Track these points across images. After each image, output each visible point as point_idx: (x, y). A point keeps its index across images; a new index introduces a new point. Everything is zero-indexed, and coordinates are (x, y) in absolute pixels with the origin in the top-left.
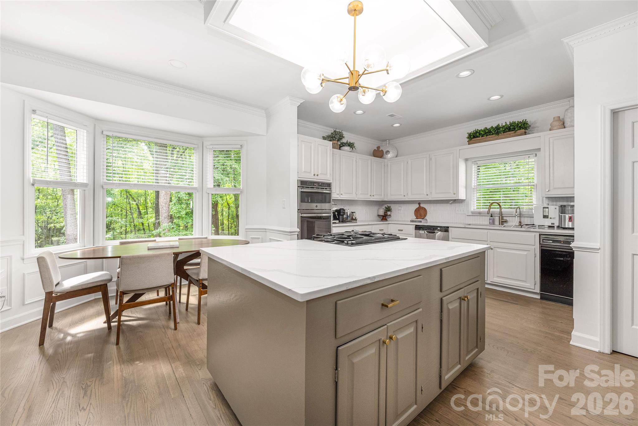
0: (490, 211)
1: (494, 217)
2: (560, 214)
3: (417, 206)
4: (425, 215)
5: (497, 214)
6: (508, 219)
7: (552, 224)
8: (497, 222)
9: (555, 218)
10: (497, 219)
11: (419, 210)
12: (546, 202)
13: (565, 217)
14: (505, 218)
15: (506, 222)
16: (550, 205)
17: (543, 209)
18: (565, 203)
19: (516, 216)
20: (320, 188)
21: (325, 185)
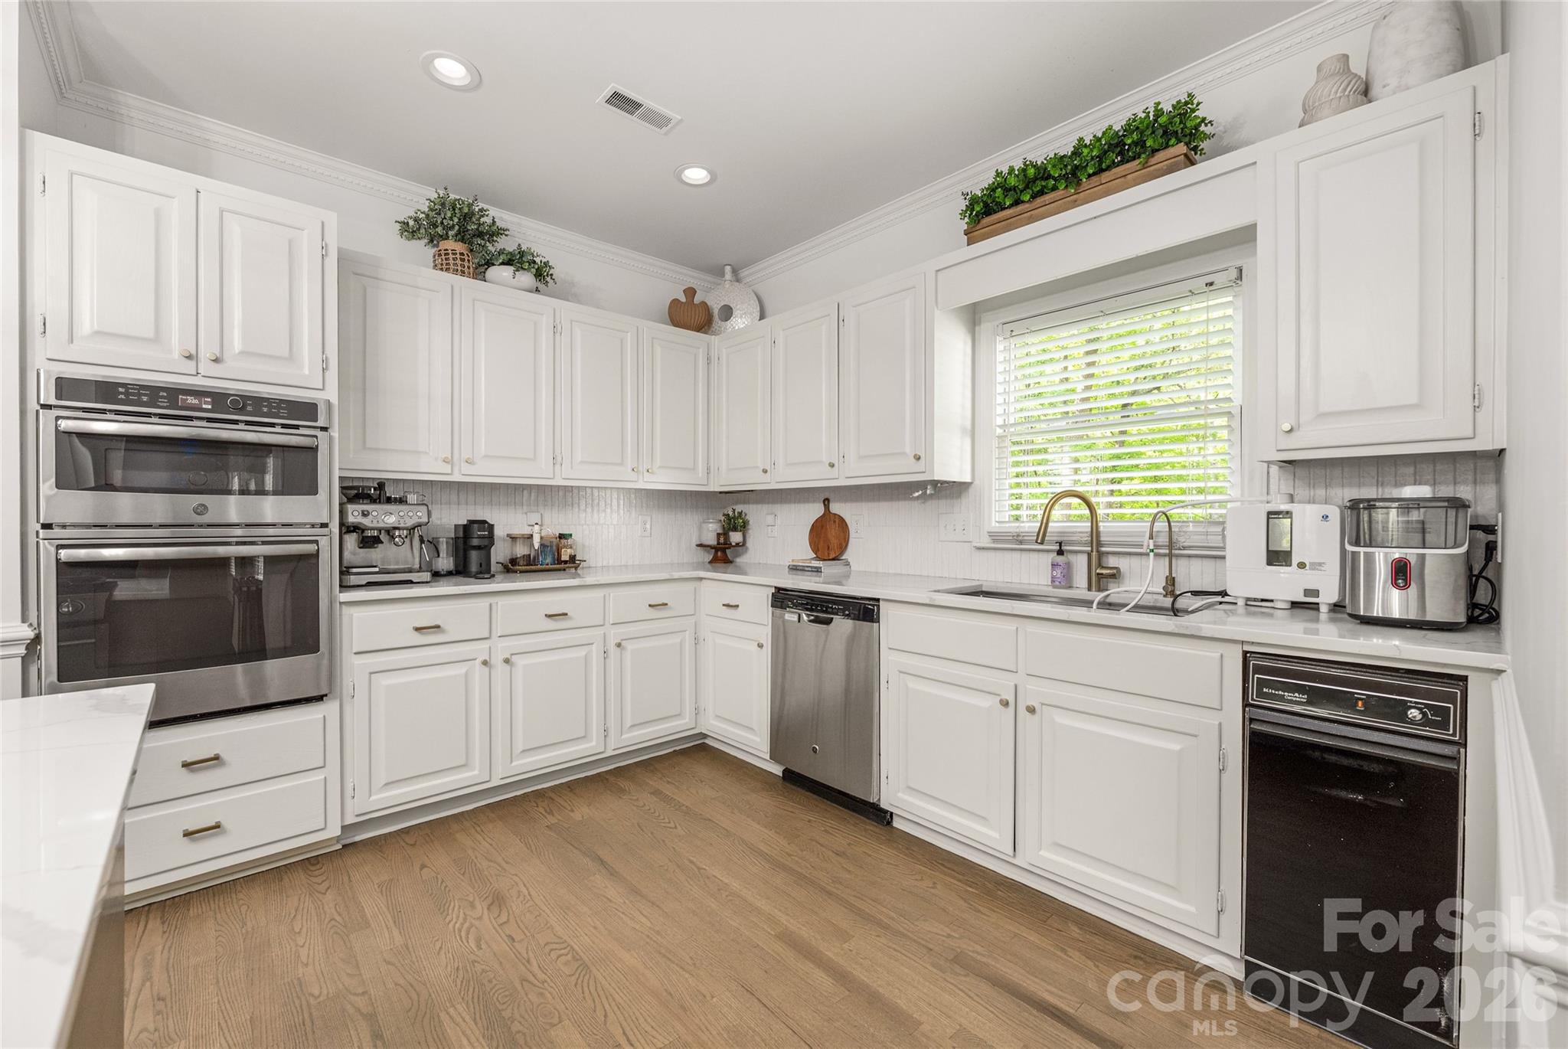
0: (1049, 530)
1: (1072, 558)
2: (1349, 548)
3: (816, 511)
4: (843, 545)
5: (1079, 543)
6: (1122, 563)
7: (1308, 592)
8: (1081, 578)
9: (1320, 564)
10: (1080, 564)
11: (822, 527)
12: (1283, 487)
13: (1369, 558)
14: (1112, 562)
15: (1113, 576)
16: (1300, 502)
17: (1268, 518)
18: (1368, 492)
19: (1152, 554)
20: (242, 421)
21: (275, 408)
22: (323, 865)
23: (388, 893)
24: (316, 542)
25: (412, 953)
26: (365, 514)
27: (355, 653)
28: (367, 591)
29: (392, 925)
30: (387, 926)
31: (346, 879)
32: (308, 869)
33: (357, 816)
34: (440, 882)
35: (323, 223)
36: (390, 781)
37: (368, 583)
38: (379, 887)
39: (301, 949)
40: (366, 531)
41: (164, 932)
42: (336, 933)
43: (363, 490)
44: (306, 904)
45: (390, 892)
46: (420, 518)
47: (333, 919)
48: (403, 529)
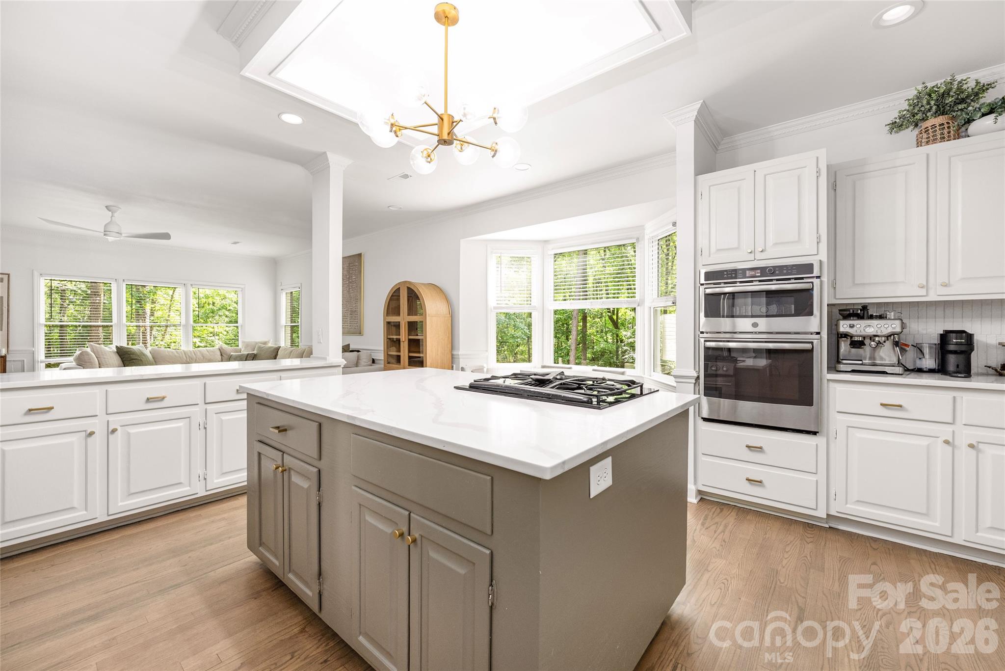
20: (774, 280)
21: (790, 270)
22: (815, 530)
23: (843, 564)
24: (812, 343)
25: (841, 599)
26: (852, 326)
27: (838, 412)
28: (852, 375)
29: (837, 578)
30: (833, 577)
31: (823, 543)
32: (806, 527)
33: (838, 512)
34: (881, 578)
35: (817, 158)
36: (862, 500)
37: (853, 370)
38: (839, 558)
39: (784, 560)
40: (854, 338)
41: (735, 519)
42: (804, 563)
43: (853, 311)
44: (797, 542)
45: (845, 563)
46: (894, 328)
47: (807, 557)
48: (882, 336)
